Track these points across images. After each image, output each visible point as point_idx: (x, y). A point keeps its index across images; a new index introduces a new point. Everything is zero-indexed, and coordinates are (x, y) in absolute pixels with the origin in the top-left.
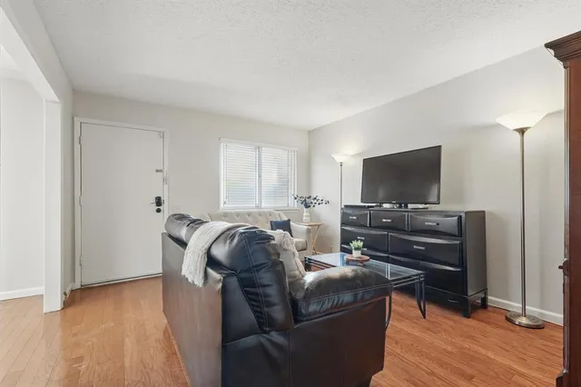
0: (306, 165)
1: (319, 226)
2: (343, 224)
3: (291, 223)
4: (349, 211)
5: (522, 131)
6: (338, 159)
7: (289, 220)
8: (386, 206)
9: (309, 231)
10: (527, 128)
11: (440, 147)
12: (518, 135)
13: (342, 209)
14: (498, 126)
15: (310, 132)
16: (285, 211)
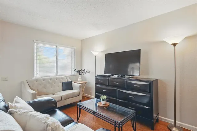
0: (80, 55)
1: (85, 83)
2: (96, 84)
3: (72, 82)
4: (99, 78)
5: (175, 45)
6: (94, 53)
7: (72, 81)
8: (116, 76)
9: (80, 87)
10: (177, 43)
11: (140, 50)
12: (173, 46)
13: (96, 77)
14: (164, 42)
15: (82, 41)
16: (69, 76)
